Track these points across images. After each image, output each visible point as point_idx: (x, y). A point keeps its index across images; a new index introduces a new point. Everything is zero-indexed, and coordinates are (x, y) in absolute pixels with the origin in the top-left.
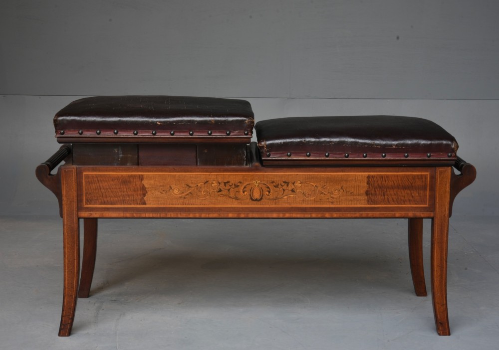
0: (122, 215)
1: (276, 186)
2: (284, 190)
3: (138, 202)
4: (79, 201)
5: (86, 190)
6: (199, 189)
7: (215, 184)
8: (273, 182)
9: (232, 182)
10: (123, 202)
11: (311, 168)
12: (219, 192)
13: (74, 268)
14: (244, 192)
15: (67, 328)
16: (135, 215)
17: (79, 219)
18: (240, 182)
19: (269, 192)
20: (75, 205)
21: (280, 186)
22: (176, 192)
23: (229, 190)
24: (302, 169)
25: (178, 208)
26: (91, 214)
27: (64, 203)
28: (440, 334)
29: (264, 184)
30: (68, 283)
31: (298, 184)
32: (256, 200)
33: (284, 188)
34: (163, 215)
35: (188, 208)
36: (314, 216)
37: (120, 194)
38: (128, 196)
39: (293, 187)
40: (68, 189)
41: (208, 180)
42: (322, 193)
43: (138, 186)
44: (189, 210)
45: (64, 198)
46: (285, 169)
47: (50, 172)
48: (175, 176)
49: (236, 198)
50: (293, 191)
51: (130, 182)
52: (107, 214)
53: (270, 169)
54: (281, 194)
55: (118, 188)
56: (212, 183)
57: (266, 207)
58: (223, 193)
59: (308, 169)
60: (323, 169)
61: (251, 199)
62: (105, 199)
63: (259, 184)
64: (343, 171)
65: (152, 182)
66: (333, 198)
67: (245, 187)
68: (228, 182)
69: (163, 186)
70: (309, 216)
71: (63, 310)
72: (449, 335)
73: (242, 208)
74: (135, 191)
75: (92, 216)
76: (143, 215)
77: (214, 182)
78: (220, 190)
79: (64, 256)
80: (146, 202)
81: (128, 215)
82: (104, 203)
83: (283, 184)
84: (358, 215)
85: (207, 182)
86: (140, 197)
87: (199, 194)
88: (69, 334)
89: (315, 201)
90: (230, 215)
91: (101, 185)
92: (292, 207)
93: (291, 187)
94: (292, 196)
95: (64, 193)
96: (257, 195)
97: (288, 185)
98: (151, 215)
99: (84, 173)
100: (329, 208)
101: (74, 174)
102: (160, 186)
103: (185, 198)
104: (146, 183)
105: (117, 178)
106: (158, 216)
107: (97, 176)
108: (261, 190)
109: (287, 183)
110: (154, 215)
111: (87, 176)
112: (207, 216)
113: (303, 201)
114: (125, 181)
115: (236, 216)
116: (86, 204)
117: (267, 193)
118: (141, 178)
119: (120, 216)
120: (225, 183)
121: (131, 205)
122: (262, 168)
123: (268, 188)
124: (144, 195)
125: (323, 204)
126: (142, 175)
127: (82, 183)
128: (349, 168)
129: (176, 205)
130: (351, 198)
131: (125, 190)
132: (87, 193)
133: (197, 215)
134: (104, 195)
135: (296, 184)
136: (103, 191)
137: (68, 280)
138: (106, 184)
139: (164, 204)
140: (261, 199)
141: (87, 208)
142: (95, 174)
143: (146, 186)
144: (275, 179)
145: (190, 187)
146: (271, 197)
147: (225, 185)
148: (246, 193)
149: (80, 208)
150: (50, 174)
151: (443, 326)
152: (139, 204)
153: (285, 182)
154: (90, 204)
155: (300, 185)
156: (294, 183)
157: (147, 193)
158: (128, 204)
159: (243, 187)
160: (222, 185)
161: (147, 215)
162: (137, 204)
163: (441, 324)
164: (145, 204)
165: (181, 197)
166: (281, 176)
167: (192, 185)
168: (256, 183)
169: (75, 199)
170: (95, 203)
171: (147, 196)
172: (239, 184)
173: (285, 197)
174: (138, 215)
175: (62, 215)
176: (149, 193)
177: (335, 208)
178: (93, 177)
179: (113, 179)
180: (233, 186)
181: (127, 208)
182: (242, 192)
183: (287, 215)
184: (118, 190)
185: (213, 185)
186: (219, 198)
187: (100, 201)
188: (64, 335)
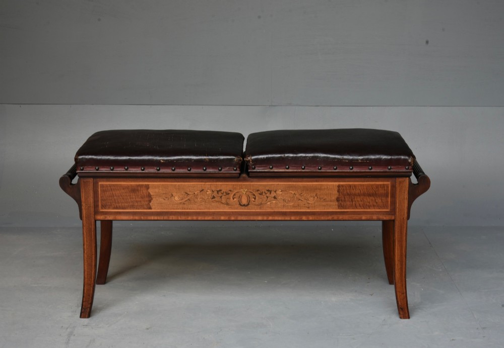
0: (131, 217)
1: (261, 194)
2: (267, 197)
3: (145, 207)
4: (96, 206)
5: (101, 197)
6: (196, 196)
7: (209, 192)
8: (258, 191)
9: (224, 190)
10: (133, 207)
11: (290, 179)
12: (212, 198)
13: (92, 262)
14: (233, 199)
15: (87, 311)
16: (142, 218)
17: (95, 221)
18: (230, 191)
19: (255, 199)
20: (92, 210)
21: (264, 194)
22: (176, 198)
23: (221, 197)
24: (283, 179)
25: (178, 212)
26: (106, 217)
27: (83, 208)
28: (401, 318)
29: (250, 192)
30: (87, 274)
31: (279, 192)
32: (244, 205)
33: (267, 195)
34: (166, 218)
35: (187, 212)
36: (293, 218)
37: (130, 200)
38: (137, 202)
39: (275, 194)
40: (87, 195)
41: (203, 188)
42: (300, 200)
43: (145, 195)
44: (188, 214)
45: (83, 204)
46: (268, 180)
47: (71, 181)
48: (175, 185)
49: (227, 204)
50: (275, 198)
51: (138, 190)
52: (119, 217)
53: (255, 179)
54: (265, 200)
55: (128, 195)
56: (207, 191)
57: (253, 212)
58: (216, 199)
59: (287, 179)
60: (300, 179)
61: (240, 204)
62: (117, 205)
63: (246, 192)
64: (317, 181)
65: (157, 190)
66: (309, 203)
67: (234, 195)
68: (221, 190)
69: (166, 194)
70: (289, 219)
71: (83, 297)
72: (409, 318)
73: (233, 212)
74: (142, 198)
75: (106, 219)
76: (149, 218)
77: (209, 190)
78: (214, 197)
79: (84, 252)
80: (152, 207)
81: (137, 218)
82: (117, 208)
83: (267, 192)
84: (330, 218)
85: (203, 190)
86: (147, 203)
87: (196, 200)
88: (89, 316)
89: (294, 207)
90: (222, 218)
91: (114, 193)
92: (274, 212)
93: (273, 194)
94: (274, 202)
95: (83, 199)
96: (244, 201)
97: (270, 193)
98: (156, 218)
99: (100, 183)
100: (306, 212)
101: (91, 185)
102: (164, 194)
103: (184, 204)
104: (151, 191)
105: (128, 187)
106: (162, 218)
107: (110, 186)
108: (248, 197)
109: (270, 191)
110: (159, 218)
111: (102, 186)
112: (203, 219)
113: (284, 206)
114: (134, 190)
115: (227, 218)
116: (102, 208)
117: (253, 200)
118: (147, 187)
119: (130, 219)
120: (218, 192)
121: (139, 209)
122: (249, 178)
123: (254, 195)
124: (150, 201)
125: (300, 209)
126: (148, 185)
127: (98, 191)
128: (322, 179)
129: (177, 209)
130: (324, 203)
131: (134, 197)
132: (102, 200)
133: (195, 218)
134: (116, 201)
135: (277, 192)
136: (115, 198)
137: (87, 272)
138: (118, 192)
139: (167, 209)
140: (248, 204)
141: (103, 212)
142: (109, 184)
143: (152, 194)
144: (260, 188)
145: (188, 194)
146: (257, 203)
147: (218, 193)
148: (235, 199)
149: (96, 212)
150: (71, 184)
151: (404, 311)
152: (146, 209)
153: (268, 191)
154: (105, 209)
155: (281, 193)
156: (275, 191)
157: (152, 199)
158: (137, 209)
159: (233, 194)
160: (216, 192)
161: (152, 218)
162: (144, 209)
163: (402, 309)
164: (150, 208)
165: (181, 203)
166: (265, 186)
167: (190, 193)
168: (244, 191)
169: (92, 205)
170: (109, 208)
171: (152, 202)
172: (229, 192)
173: (269, 203)
174: (145, 218)
175: (81, 218)
176: (154, 199)
177: (310, 212)
178: (107, 186)
179: (124, 188)
180: (225, 194)
181: (136, 212)
182: (232, 199)
183: (270, 218)
184: (128, 197)
185: (208, 193)
186: (213, 204)
187: (113, 206)
188: (84, 317)
